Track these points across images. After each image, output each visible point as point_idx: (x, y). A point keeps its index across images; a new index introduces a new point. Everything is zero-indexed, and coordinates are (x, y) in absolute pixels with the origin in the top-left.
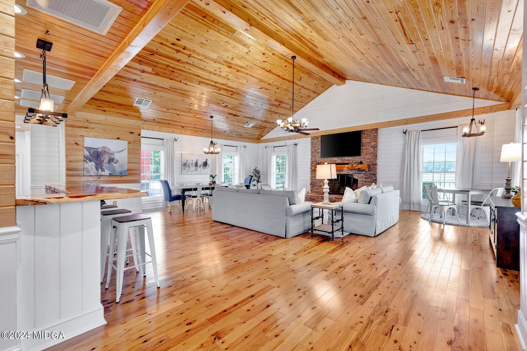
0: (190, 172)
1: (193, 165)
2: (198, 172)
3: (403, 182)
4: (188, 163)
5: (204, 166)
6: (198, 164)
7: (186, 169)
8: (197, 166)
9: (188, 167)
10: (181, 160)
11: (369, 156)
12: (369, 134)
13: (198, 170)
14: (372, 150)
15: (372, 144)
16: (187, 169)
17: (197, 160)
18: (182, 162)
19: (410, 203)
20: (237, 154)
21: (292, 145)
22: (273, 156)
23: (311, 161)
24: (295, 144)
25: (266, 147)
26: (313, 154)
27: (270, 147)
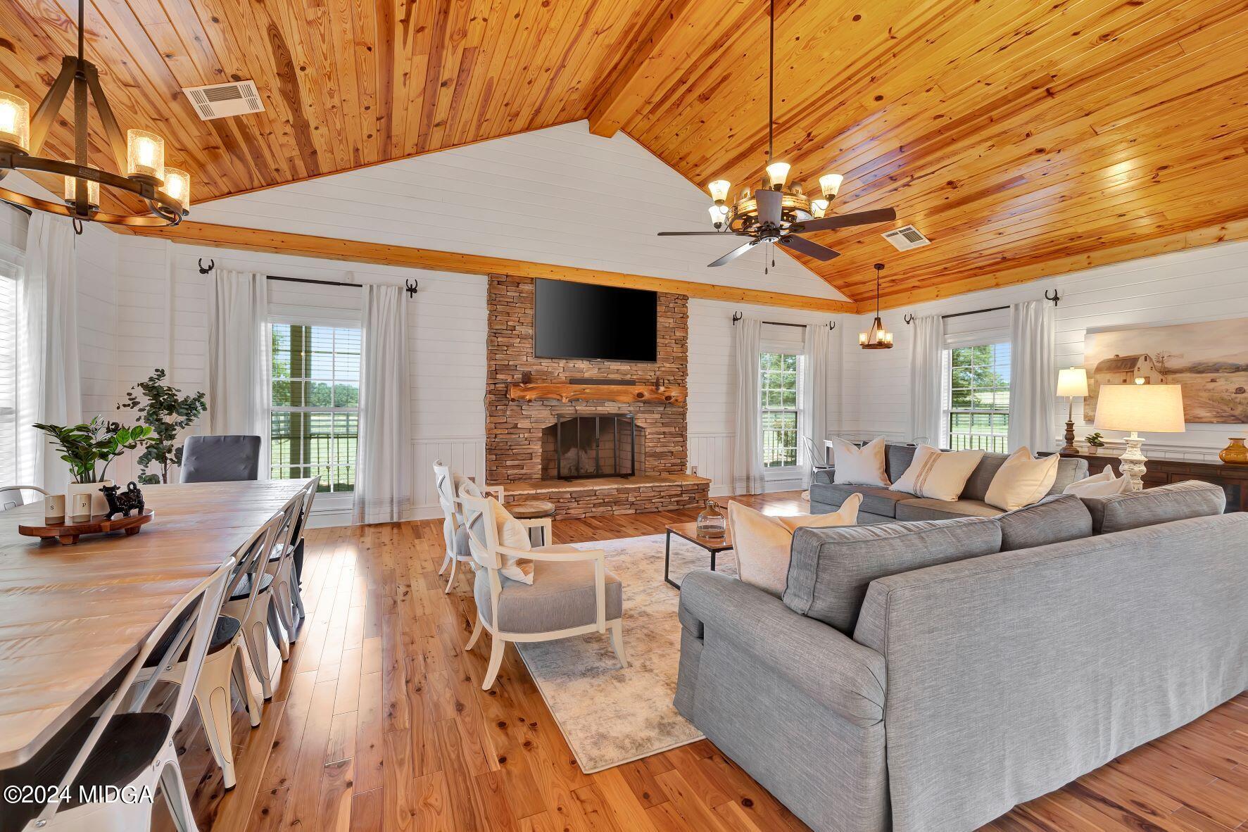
3: (735, 433)
11: (673, 365)
12: (671, 305)
14: (677, 348)
15: (679, 334)
19: (748, 478)
20: (21, 269)
21: (394, 287)
22: (263, 325)
23: (489, 366)
24: (411, 285)
25: (210, 268)
26: (499, 339)
27: (239, 273)
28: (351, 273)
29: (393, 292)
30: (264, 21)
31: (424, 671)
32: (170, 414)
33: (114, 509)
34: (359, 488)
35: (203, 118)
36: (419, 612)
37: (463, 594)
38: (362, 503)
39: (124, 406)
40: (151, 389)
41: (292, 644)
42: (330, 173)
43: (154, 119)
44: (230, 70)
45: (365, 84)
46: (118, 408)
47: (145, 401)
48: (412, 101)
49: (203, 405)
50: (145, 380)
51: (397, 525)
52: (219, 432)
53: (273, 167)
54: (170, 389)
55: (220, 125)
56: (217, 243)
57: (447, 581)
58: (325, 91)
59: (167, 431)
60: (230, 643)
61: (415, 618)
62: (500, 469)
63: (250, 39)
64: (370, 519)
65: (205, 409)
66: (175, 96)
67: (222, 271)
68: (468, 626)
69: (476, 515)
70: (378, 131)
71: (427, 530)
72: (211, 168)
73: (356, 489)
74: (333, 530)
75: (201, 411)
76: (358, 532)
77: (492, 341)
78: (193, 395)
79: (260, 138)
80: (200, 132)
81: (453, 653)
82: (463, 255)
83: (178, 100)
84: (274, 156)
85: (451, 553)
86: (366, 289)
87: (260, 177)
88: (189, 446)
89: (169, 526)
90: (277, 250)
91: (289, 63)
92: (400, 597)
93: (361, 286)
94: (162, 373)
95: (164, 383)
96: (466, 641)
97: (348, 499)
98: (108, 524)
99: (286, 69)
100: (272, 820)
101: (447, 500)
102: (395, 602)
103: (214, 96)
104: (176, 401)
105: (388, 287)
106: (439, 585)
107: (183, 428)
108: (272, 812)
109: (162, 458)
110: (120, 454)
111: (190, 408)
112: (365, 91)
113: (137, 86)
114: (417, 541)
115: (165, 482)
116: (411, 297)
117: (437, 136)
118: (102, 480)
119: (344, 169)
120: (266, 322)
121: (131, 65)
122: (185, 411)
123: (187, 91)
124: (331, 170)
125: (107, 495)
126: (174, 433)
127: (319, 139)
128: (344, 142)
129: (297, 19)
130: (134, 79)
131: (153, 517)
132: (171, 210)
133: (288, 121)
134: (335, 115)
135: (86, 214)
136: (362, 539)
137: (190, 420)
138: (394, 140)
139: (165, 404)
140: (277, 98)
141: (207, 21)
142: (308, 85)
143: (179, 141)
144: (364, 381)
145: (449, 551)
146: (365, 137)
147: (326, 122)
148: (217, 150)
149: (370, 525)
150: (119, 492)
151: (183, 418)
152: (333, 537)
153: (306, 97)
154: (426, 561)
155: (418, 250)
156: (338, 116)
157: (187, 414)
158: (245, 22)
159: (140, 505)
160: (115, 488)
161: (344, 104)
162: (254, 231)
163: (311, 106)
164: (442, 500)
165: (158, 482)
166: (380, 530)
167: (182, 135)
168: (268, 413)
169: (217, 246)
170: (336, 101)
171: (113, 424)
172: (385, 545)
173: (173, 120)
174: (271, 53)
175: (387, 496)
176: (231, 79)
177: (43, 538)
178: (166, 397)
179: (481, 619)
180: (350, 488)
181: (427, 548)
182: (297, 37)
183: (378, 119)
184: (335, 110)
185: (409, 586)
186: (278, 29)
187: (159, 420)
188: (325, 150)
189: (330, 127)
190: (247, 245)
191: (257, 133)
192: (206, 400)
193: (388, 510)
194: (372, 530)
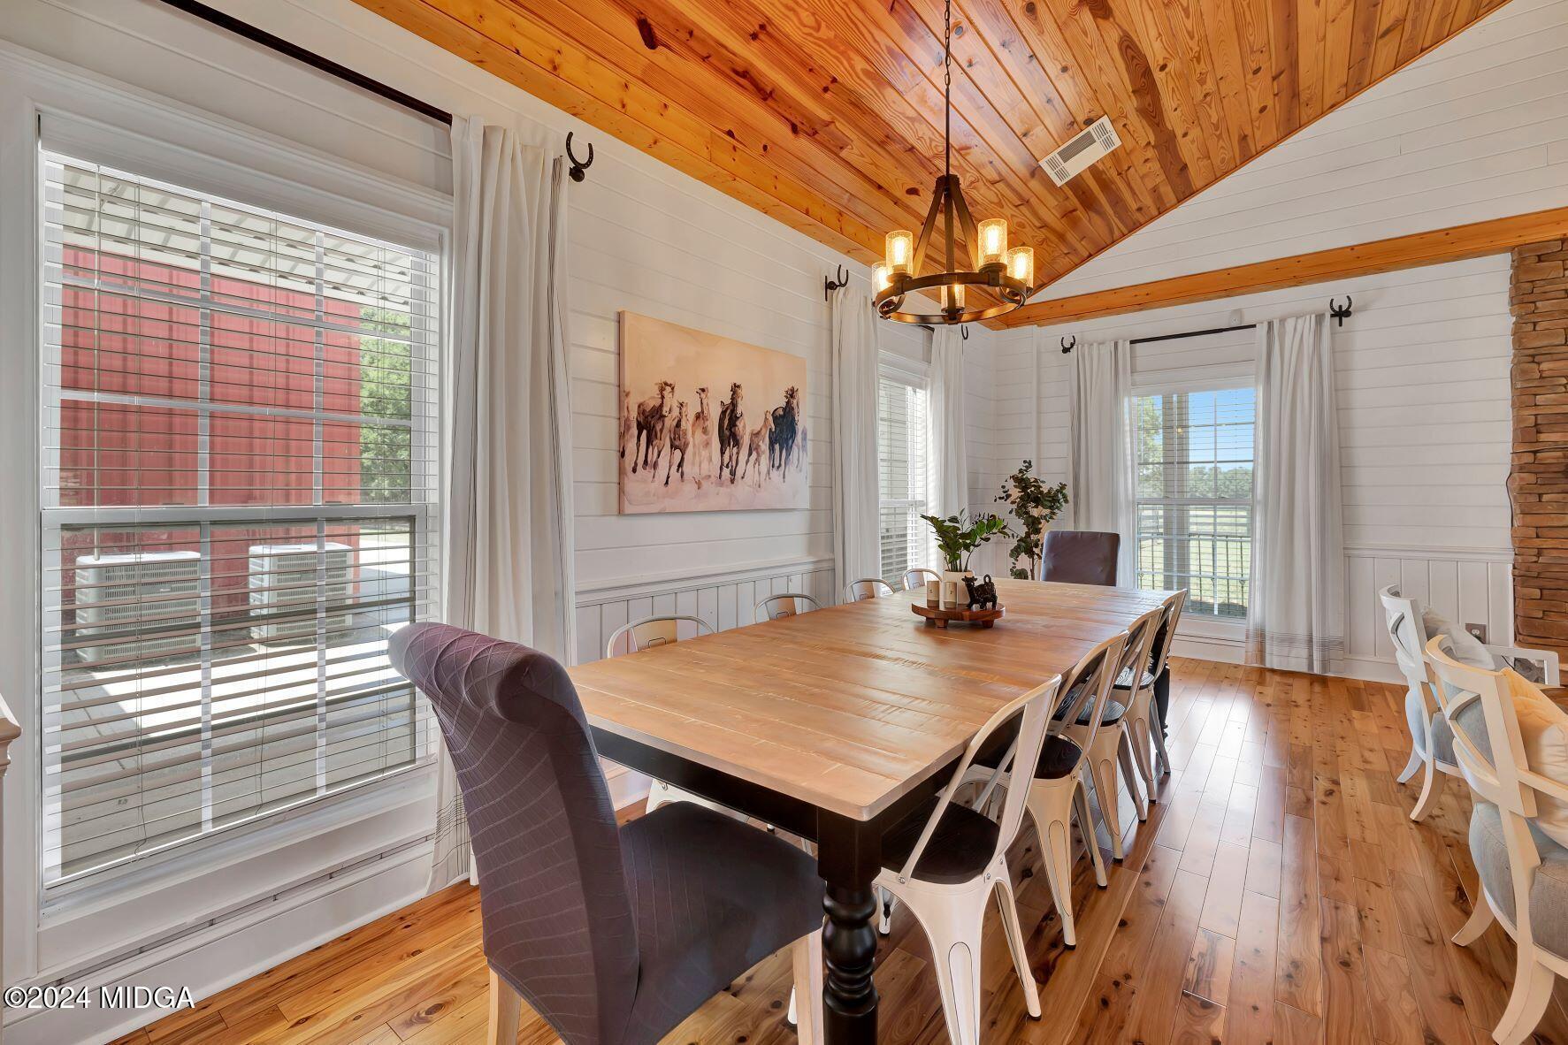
0: (689, 488)
1: (705, 431)
2: (742, 490)
4: (676, 412)
5: (777, 447)
6: (740, 424)
7: (655, 466)
8: (737, 443)
9: (673, 447)
10: (613, 379)
13: (739, 472)
16: (663, 463)
17: (735, 388)
18: (622, 394)
20: (929, 379)
21: (1308, 317)
22: (1126, 400)
23: (1518, 420)
24: (1340, 307)
25: (1072, 345)
26: (1544, 366)
27: (1100, 344)
28: (1239, 312)
29: (1308, 325)
30: (1113, 36)
31: (1357, 937)
32: (1036, 507)
33: (973, 601)
34: (1255, 613)
35: (1059, 183)
36: (1353, 832)
37: (1451, 834)
38: (1261, 636)
39: (1000, 498)
40: (1021, 482)
41: (1152, 802)
42: (1207, 186)
43: (1016, 206)
44: (1081, 118)
45: (1251, 38)
46: (996, 500)
47: (1016, 493)
48: (1333, 21)
49: (1065, 497)
50: (1016, 472)
51: (1322, 680)
52: (1082, 528)
53: (1134, 206)
54: (1036, 481)
55: (1076, 185)
56: (1078, 316)
57: (1416, 800)
58: (1195, 77)
59: (1034, 525)
60: (1069, 773)
61: (1344, 839)
62: (1554, 617)
63: (1100, 69)
64: (1273, 662)
65: (1066, 501)
66: (1033, 174)
67: (1083, 346)
68: (1462, 897)
69: (1464, 697)
70: (1275, 95)
71: (1377, 699)
72: (1072, 237)
73: (1250, 613)
74: (1217, 666)
75: (1063, 503)
76: (1255, 677)
77: (1524, 372)
78: (1056, 487)
79: (1117, 179)
80: (1057, 200)
81: (1422, 934)
82: (1447, 232)
83: (1036, 176)
84: (1135, 193)
85: (1423, 753)
86: (1261, 330)
87: (1120, 225)
88: (1048, 541)
89: (1018, 624)
90: (1140, 306)
91: (1145, 72)
92: (1317, 795)
93: (1254, 326)
94: (1029, 465)
95: (1031, 475)
96: (1457, 926)
97: (1237, 629)
98: (967, 613)
99: (1143, 80)
100: (1111, 1019)
101: (1410, 656)
102: (1309, 800)
103: (1067, 155)
104: (1041, 492)
105: (1297, 318)
106: (1398, 802)
107: (1048, 521)
108: (1113, 1008)
109: (1031, 553)
110: (978, 546)
111: (1053, 500)
112: (1251, 48)
113: (1002, 179)
114: (1355, 714)
115: (1033, 578)
116: (1341, 325)
117: (1385, 51)
118: (966, 570)
119: (1226, 173)
120: (1130, 396)
121: (997, 162)
122: (1049, 504)
123: (1043, 163)
124: (1207, 181)
125: (966, 585)
126: (1040, 526)
127: (1188, 150)
128: (1225, 136)
129: (1151, 10)
130: (999, 174)
131: (1004, 614)
132: (1016, 291)
133: (1149, 143)
134: (1210, 106)
135: (954, 319)
136: (1259, 688)
137: (1054, 514)
138: (1304, 97)
139: (1032, 496)
140: (1135, 121)
141: (1057, 76)
142: (1171, 85)
143: (1039, 219)
144: (1260, 460)
145: (1417, 747)
146: (1255, 113)
147: (1196, 121)
148: (1074, 213)
149: (1273, 671)
150: (977, 584)
151: (1047, 511)
152: (1217, 676)
153: (1168, 102)
154: (1371, 751)
155: (1352, 248)
156: (1213, 105)
157: (1051, 508)
158: (1093, 52)
159: (994, 599)
160: (973, 579)
161: (1222, 84)
162: (1114, 291)
163: (1176, 109)
164: (1400, 655)
165: (1026, 578)
166: (1290, 681)
167: (1043, 212)
168: (1133, 506)
169: (1078, 319)
170: (1210, 86)
171: (992, 516)
172: (1297, 706)
173: (1033, 200)
174: (1124, 70)
175: (1301, 631)
176: (1084, 126)
177: (927, 618)
178: (1033, 489)
179: (1489, 900)
180: (1241, 611)
181: (1375, 730)
182: (1153, 33)
183: (1274, 79)
184: (1208, 98)
185: (1336, 783)
186: (1132, 40)
187: (1027, 513)
188: (1198, 159)
189: (1204, 126)
190: (1109, 309)
191: (1115, 174)
192: (1069, 491)
193: (1304, 653)
194: (1277, 678)
